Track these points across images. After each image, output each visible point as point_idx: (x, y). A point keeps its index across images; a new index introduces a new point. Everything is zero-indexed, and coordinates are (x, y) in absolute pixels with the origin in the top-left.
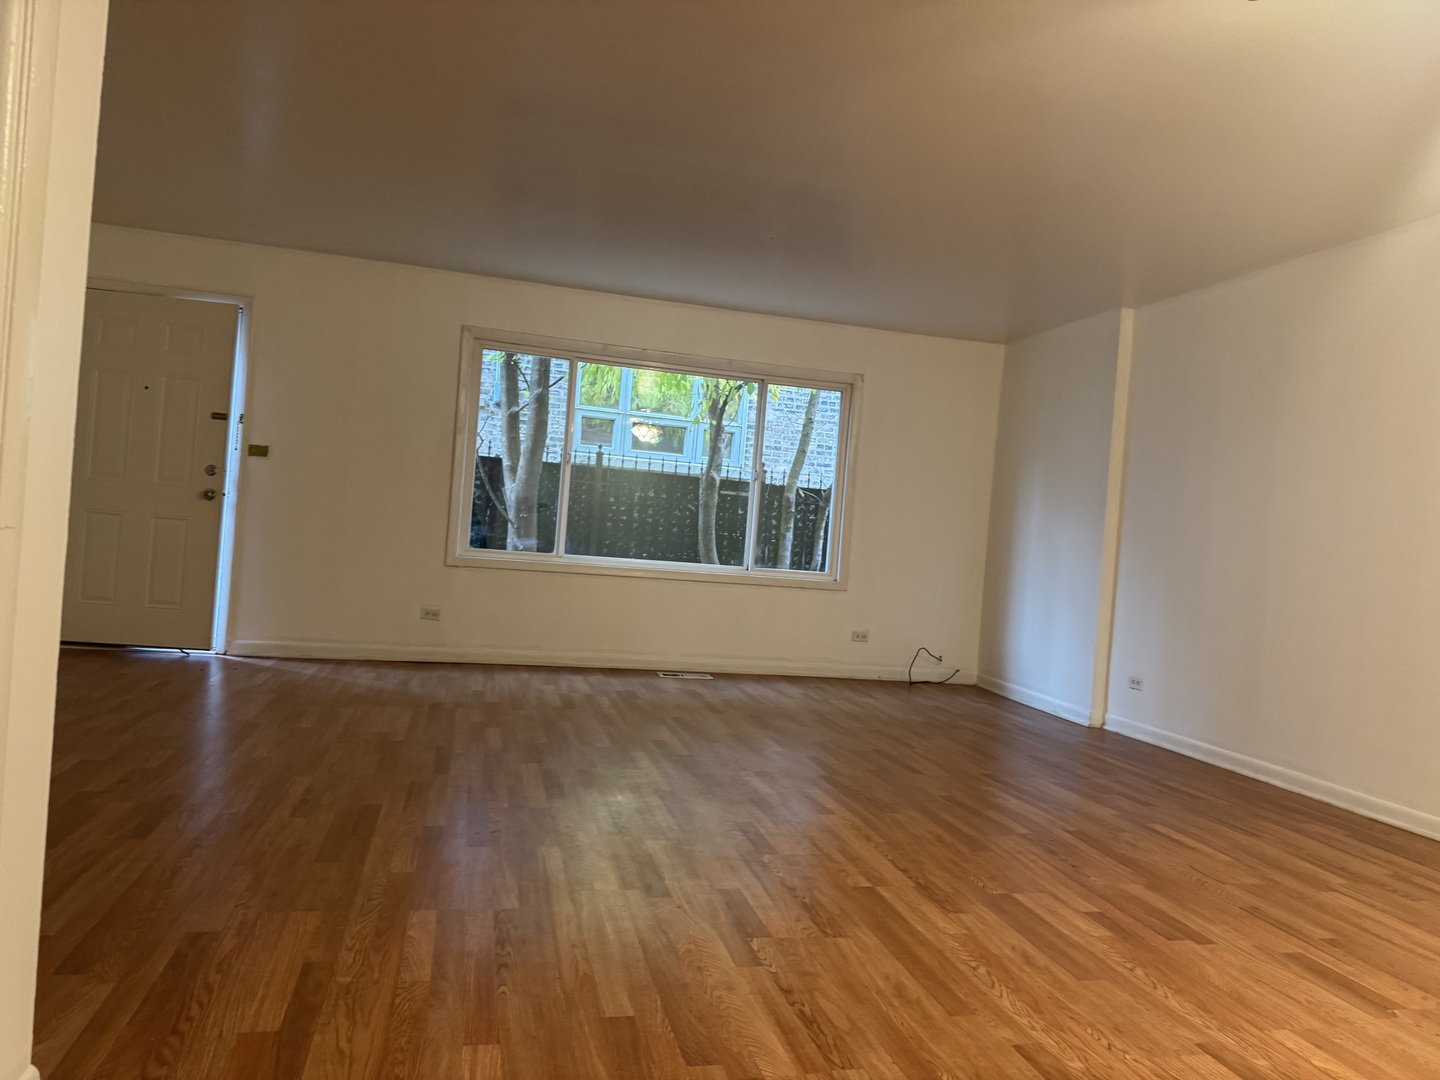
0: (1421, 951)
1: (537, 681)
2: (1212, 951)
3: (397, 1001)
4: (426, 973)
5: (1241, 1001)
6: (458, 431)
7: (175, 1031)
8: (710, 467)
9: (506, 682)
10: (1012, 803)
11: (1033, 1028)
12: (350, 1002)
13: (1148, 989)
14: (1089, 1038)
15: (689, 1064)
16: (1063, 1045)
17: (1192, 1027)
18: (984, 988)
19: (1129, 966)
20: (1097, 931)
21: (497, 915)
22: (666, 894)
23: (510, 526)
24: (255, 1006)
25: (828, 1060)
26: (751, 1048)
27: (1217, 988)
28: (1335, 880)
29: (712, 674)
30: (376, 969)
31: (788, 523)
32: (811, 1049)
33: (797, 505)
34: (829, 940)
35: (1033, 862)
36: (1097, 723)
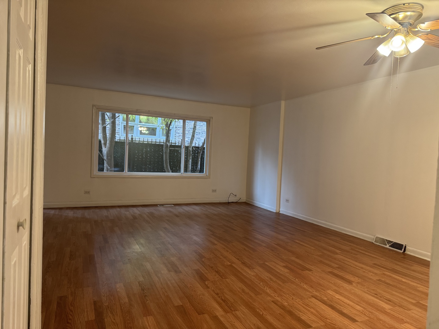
0: (357, 268)
1: (123, 210)
2: (312, 273)
3: (122, 308)
4: (127, 300)
5: (320, 284)
6: (93, 137)
7: (68, 323)
8: (166, 141)
9: (113, 212)
10: (260, 237)
11: (275, 296)
12: (110, 310)
13: (299, 284)
14: (288, 297)
15: (199, 314)
16: (282, 300)
17: (310, 292)
18: (262, 288)
19: (294, 279)
20: (286, 270)
21: (139, 283)
22: (180, 272)
23: (105, 161)
24: (86, 314)
25: (231, 309)
26: (212, 309)
27: (314, 282)
28: (338, 251)
29: (173, 204)
30: (113, 301)
31: (190, 157)
32: (226, 307)
33: (192, 151)
34: (224, 280)
35: (268, 253)
36: (278, 211)
